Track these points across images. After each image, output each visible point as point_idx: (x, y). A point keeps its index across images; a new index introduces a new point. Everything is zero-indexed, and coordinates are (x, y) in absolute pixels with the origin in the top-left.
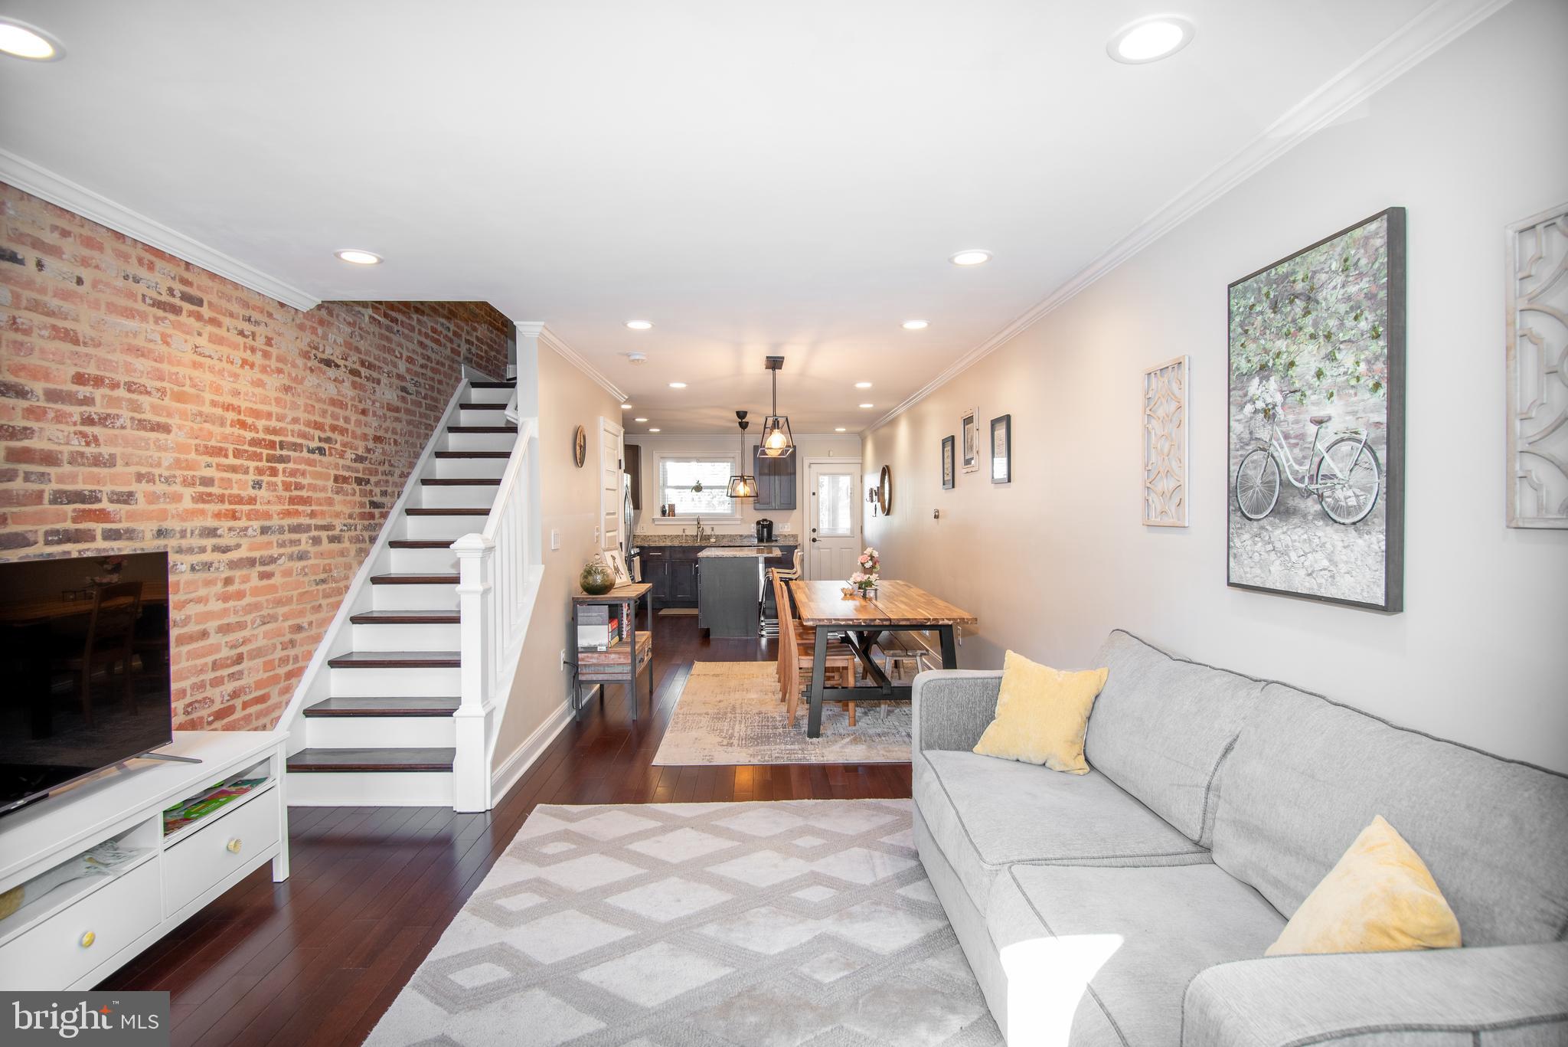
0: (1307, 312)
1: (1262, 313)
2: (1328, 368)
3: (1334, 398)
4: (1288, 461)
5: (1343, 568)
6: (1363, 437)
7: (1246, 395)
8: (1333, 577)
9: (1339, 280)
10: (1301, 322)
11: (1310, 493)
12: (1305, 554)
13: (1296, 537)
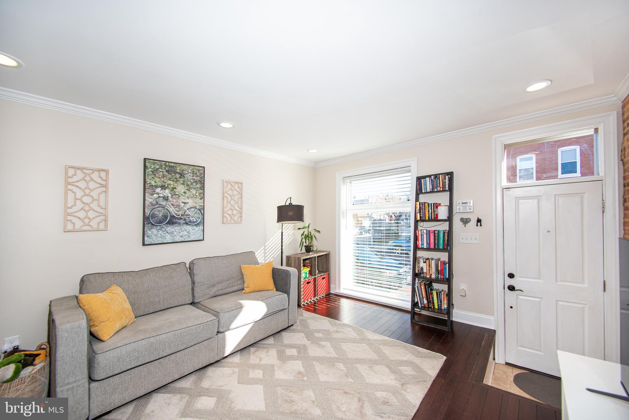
0: (180, 178)
2: (187, 192)
3: (190, 199)
4: (173, 211)
5: (192, 234)
6: (198, 208)
7: (155, 191)
8: (189, 236)
9: (192, 175)
10: (178, 179)
11: (181, 219)
12: (180, 232)
13: (177, 229)
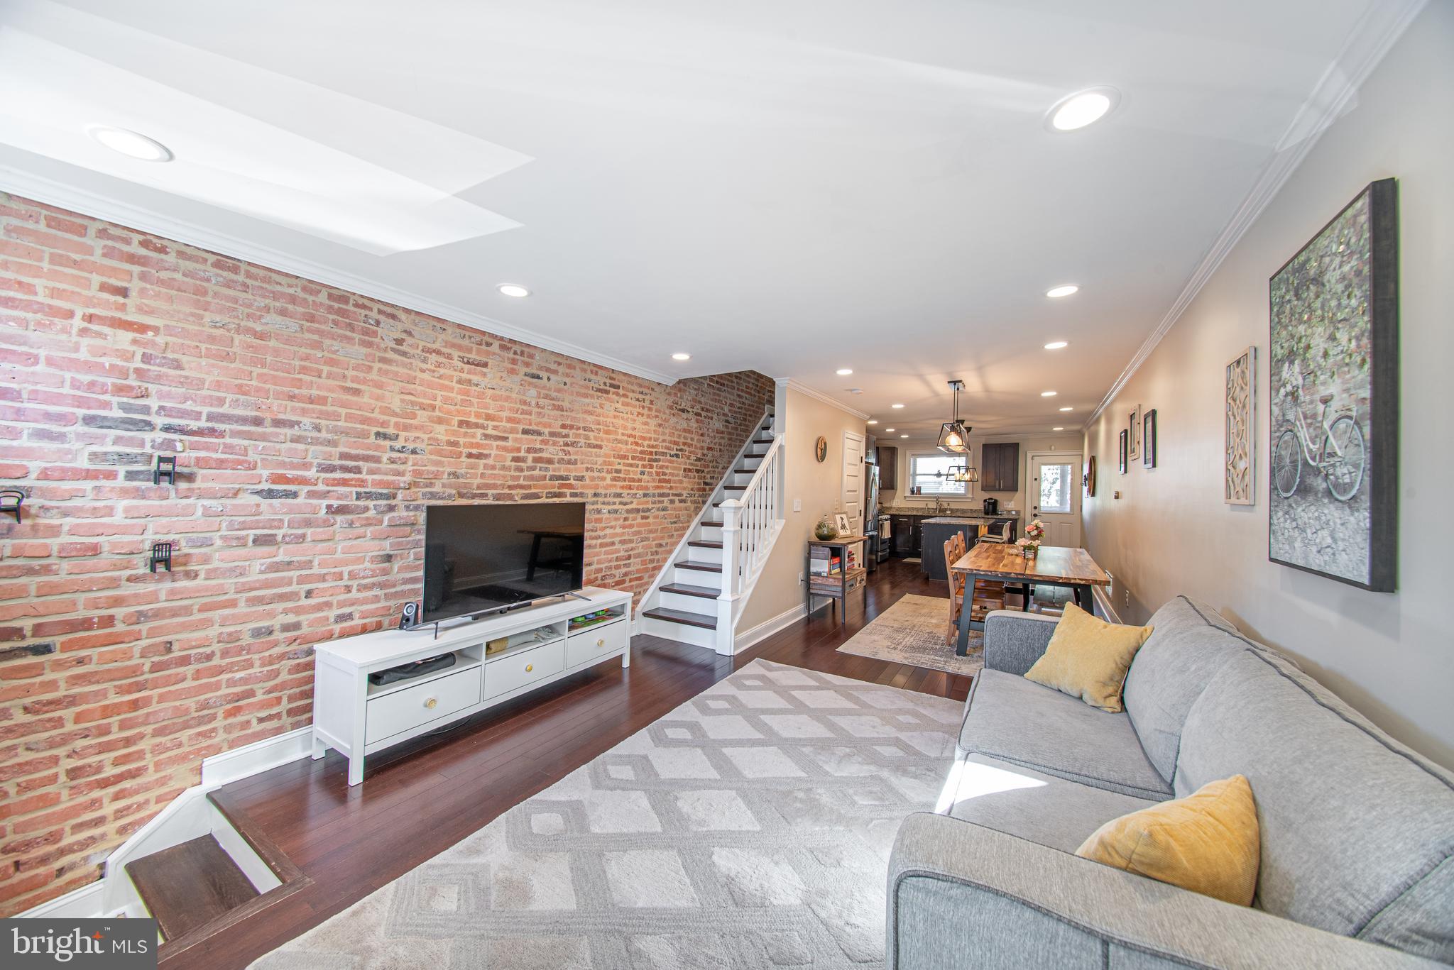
0: (1317, 296)
1: (1289, 301)
2: (1331, 348)
3: (1335, 377)
4: (1306, 440)
5: (1340, 544)
6: (1354, 414)
7: (1280, 380)
8: (1334, 554)
9: (1337, 261)
10: (1314, 306)
11: (1320, 471)
12: (1316, 532)
13: (1310, 515)
